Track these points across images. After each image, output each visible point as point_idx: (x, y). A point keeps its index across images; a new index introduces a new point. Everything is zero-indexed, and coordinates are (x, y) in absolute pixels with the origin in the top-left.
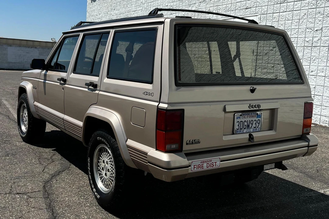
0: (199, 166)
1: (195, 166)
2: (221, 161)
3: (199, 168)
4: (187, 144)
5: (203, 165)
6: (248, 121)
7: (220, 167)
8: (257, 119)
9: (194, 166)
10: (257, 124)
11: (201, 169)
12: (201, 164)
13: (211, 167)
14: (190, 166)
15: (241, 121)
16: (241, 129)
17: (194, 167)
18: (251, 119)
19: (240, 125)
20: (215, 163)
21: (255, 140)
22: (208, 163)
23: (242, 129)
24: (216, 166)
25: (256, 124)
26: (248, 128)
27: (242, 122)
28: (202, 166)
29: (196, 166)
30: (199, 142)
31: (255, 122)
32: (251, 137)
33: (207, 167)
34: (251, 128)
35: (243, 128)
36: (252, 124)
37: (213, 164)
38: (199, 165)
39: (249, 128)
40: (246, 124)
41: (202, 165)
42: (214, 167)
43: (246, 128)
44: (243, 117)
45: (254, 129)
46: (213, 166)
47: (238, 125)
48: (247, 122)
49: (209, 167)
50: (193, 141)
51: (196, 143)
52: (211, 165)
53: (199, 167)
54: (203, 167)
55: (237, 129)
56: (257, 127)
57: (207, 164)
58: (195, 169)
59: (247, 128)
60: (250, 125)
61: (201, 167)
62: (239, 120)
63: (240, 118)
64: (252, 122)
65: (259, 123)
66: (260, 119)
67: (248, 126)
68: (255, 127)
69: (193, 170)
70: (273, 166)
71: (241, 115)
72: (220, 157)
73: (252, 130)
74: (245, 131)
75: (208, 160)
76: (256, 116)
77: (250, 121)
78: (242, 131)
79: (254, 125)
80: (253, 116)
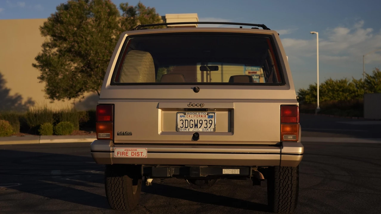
0: (123, 153)
1: (118, 153)
2: (148, 152)
3: (123, 155)
4: (118, 134)
5: (127, 153)
7: (147, 157)
8: (208, 120)
9: (118, 152)
10: (208, 124)
11: (125, 156)
12: (125, 152)
13: (136, 156)
14: (114, 152)
15: (185, 120)
16: (185, 127)
17: (118, 154)
19: (184, 124)
20: (142, 153)
21: (200, 140)
22: (133, 151)
23: (187, 128)
24: (142, 156)
25: (206, 124)
27: (186, 121)
28: (126, 154)
29: (120, 153)
30: (130, 134)
31: (204, 123)
32: (196, 136)
33: (132, 155)
34: (200, 128)
35: (189, 127)
36: (202, 124)
37: (138, 153)
38: (123, 152)
41: (126, 152)
42: (140, 156)
43: (194, 127)
44: (188, 116)
45: (205, 129)
46: (138, 155)
47: (182, 124)
48: (194, 121)
49: (134, 156)
50: (124, 132)
51: (127, 135)
52: (136, 154)
53: (122, 154)
54: (127, 155)
55: (181, 127)
56: (209, 128)
57: (132, 152)
60: (199, 125)
61: (125, 154)
62: (184, 119)
63: (184, 116)
64: (201, 122)
65: (211, 124)
66: (213, 119)
67: (196, 126)
68: (206, 127)
69: (117, 156)
70: (237, 172)
71: (185, 114)
72: (147, 148)
73: (201, 130)
74: (191, 130)
75: (133, 149)
76: (207, 116)
77: (198, 120)
78: (187, 130)
79: (204, 125)
80: (202, 116)
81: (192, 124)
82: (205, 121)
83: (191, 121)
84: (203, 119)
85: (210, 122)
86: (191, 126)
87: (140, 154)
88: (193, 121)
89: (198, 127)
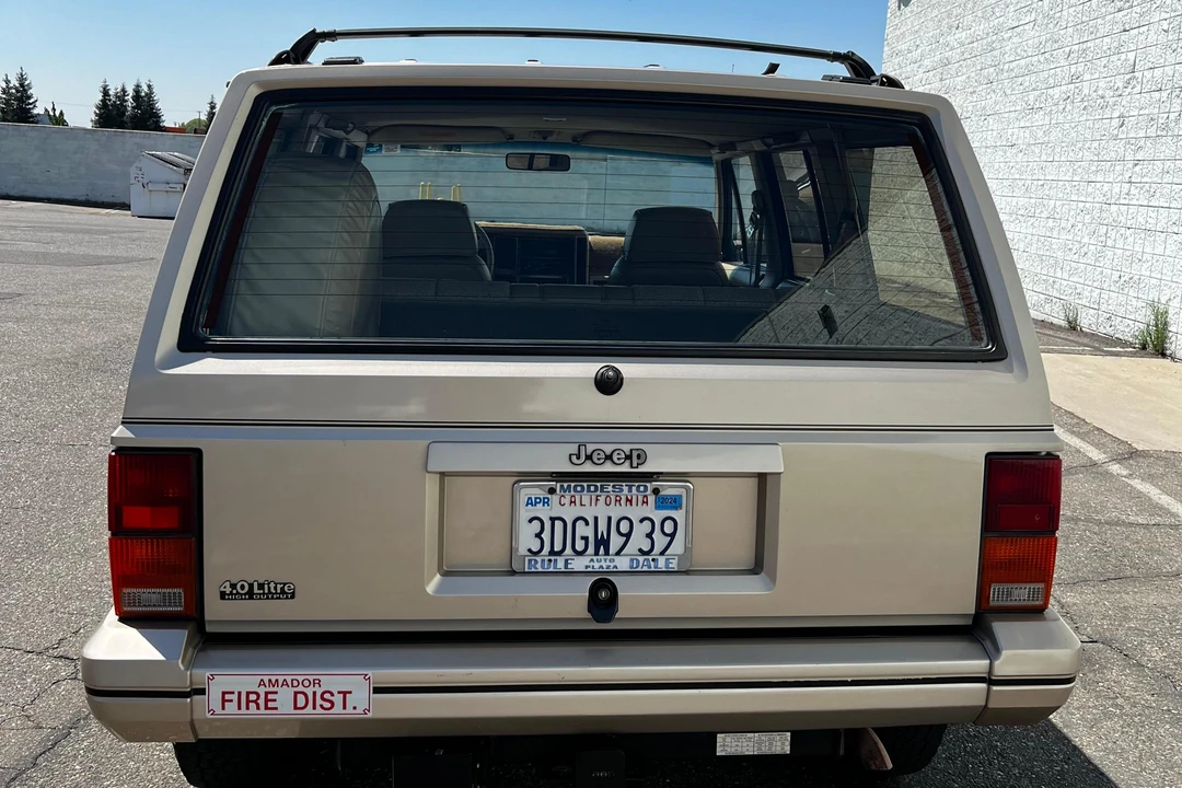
0: (253, 697)
1: (227, 697)
2: (377, 690)
3: (252, 705)
4: (223, 595)
5: (270, 697)
6: (596, 519)
7: (370, 715)
8: (658, 516)
9: (224, 693)
10: (657, 535)
11: (262, 710)
12: (262, 691)
13: (319, 710)
14: (202, 692)
15: (553, 520)
16: (552, 552)
17: (224, 701)
18: (616, 512)
19: (546, 536)
20: (345, 694)
21: (623, 611)
22: (301, 688)
23: (560, 553)
24: (349, 709)
25: (649, 536)
26: (602, 550)
27: (558, 524)
28: (267, 701)
29: (234, 697)
30: (286, 593)
31: (641, 530)
32: (603, 596)
33: (296, 708)
34: (618, 553)
35: (569, 550)
36: (628, 536)
37: (327, 696)
38: (248, 693)
39: (607, 553)
40: (581, 529)
41: (267, 693)
42: (338, 708)
43: (591, 550)
44: (566, 500)
45: (641, 559)
46: (328, 705)
47: (538, 535)
48: (591, 522)
49: (309, 709)
50: (251, 586)
51: (269, 596)
52: (319, 701)
53: (248, 701)
54: (270, 704)
55: (530, 550)
56: (662, 553)
57: (296, 693)
58: (231, 708)
59: (597, 553)
60: (616, 541)
61: (261, 702)
62: (544, 513)
63: (546, 502)
64: (624, 527)
65: (672, 536)
66: (679, 515)
67: (602, 543)
68: (646, 549)
69: (218, 710)
70: (780, 744)
71: (552, 491)
72: (370, 673)
73: (622, 563)
74: (579, 564)
75: (300, 674)
76: (651, 499)
77: (610, 519)
78: (561, 565)
79: (639, 540)
80: (631, 501)
81: (586, 539)
82: (641, 521)
83: (580, 524)
84: (635, 513)
85: (669, 527)
86: (580, 546)
87: (338, 699)
88: (587, 524)
89: (613, 550)
